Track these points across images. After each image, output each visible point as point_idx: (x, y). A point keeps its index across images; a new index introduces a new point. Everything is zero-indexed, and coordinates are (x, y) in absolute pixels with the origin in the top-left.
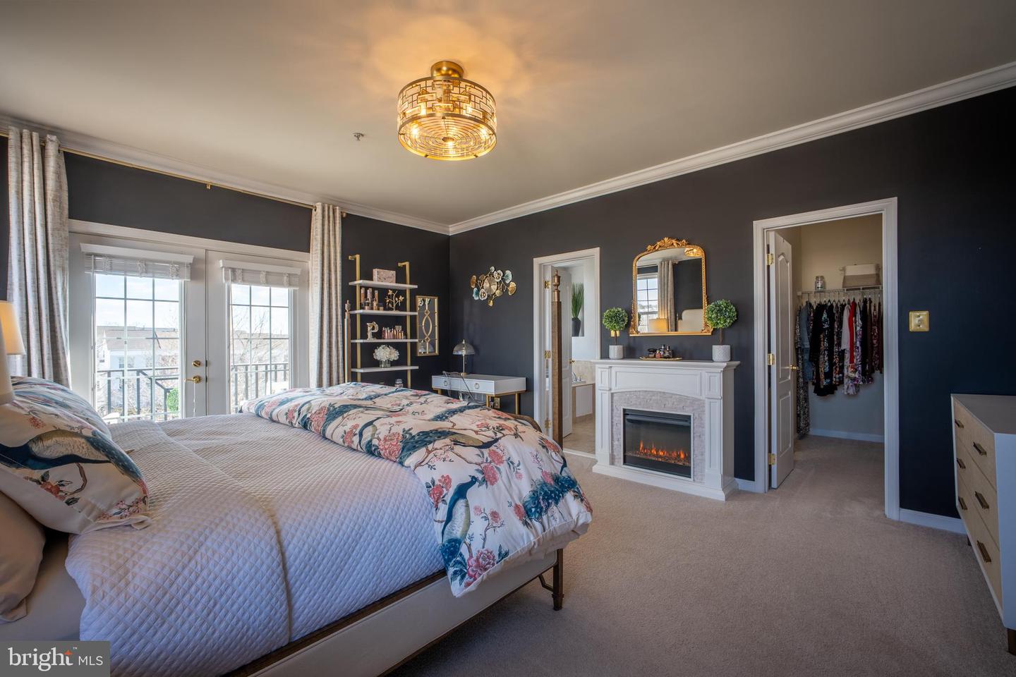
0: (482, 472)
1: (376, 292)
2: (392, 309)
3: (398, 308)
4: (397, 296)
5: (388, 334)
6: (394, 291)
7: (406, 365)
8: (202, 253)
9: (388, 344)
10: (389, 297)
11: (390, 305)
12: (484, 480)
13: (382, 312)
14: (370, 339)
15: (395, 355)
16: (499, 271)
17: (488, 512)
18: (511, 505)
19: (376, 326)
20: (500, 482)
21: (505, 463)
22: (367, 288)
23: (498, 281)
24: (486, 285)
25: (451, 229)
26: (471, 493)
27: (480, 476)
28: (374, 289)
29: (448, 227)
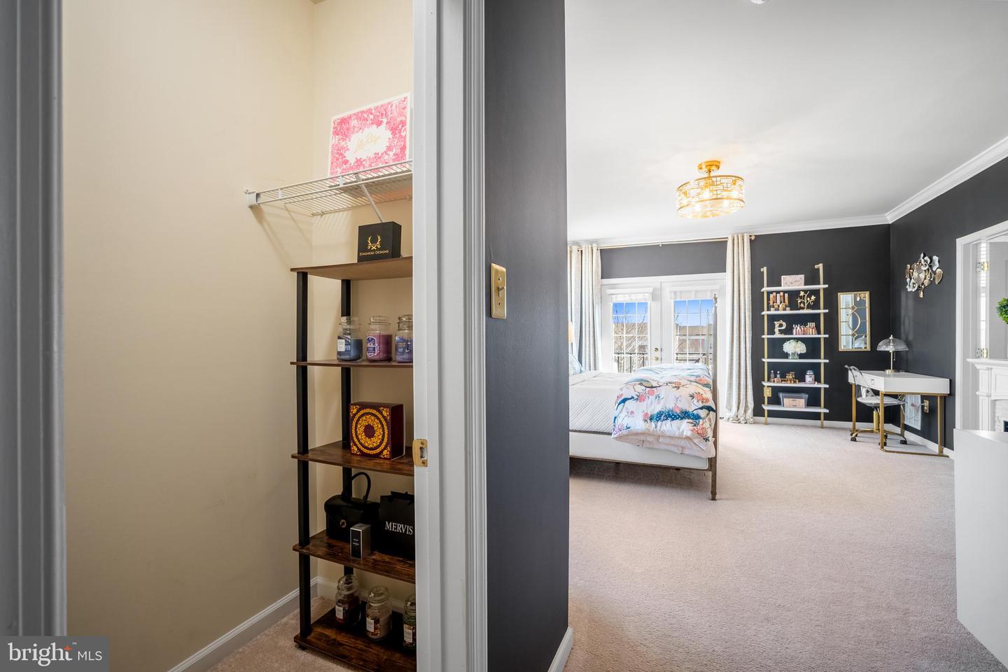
0: (638, 396)
1: (786, 295)
2: (803, 308)
3: (809, 307)
4: (809, 296)
5: (798, 331)
6: (805, 291)
7: (820, 358)
8: (658, 285)
9: (798, 339)
10: (801, 298)
11: (802, 305)
12: (637, 399)
13: (788, 312)
14: (777, 335)
15: (801, 348)
16: (926, 258)
17: (630, 410)
18: (644, 412)
19: (784, 324)
20: (645, 402)
21: (655, 396)
22: (778, 292)
23: (926, 269)
24: (915, 274)
25: (888, 218)
26: (627, 402)
27: (636, 397)
28: (785, 292)
29: (885, 216)
